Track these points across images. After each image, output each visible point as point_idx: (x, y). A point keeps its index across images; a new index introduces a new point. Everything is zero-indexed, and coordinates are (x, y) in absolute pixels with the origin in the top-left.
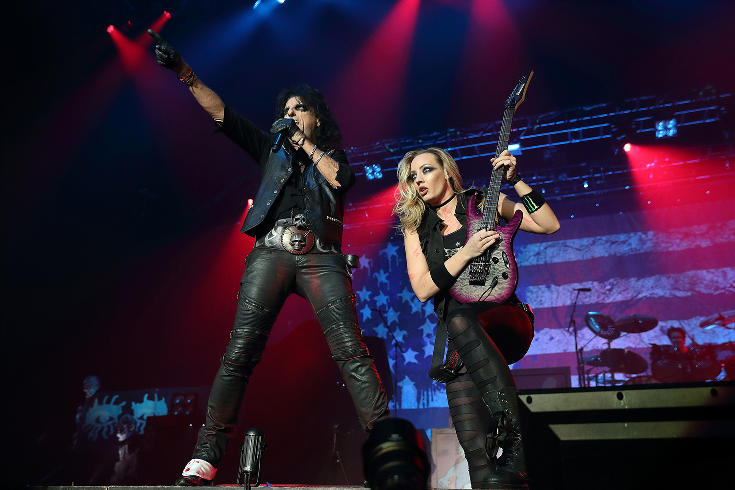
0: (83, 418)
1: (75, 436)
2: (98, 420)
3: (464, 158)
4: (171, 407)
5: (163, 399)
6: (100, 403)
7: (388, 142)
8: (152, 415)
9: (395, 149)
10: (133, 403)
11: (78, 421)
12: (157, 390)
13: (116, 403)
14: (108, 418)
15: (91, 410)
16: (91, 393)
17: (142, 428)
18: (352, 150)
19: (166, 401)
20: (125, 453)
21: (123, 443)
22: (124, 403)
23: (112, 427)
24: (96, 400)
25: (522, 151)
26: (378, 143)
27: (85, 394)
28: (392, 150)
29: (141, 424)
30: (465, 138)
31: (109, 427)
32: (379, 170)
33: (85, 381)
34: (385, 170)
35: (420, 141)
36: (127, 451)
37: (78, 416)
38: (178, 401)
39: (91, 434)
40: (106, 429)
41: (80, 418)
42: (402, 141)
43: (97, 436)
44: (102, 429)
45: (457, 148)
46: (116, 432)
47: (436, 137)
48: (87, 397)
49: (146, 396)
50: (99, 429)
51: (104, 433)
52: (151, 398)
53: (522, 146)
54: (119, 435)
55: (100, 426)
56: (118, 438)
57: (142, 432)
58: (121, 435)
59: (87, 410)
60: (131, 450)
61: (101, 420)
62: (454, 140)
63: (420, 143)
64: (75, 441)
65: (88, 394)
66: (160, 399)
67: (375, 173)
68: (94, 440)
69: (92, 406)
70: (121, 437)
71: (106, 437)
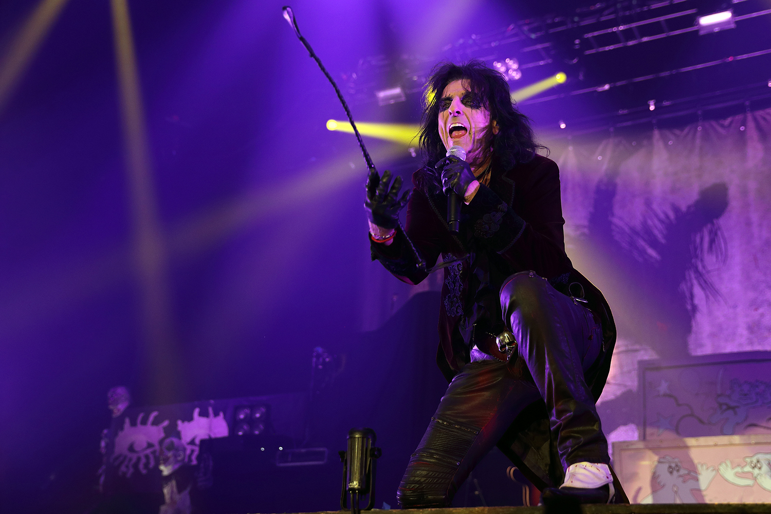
0: (111, 446)
1: (100, 471)
2: (131, 448)
3: (645, 39)
4: (233, 425)
5: (222, 415)
6: (133, 424)
7: (528, 24)
8: (206, 437)
9: (539, 34)
10: (179, 423)
11: (103, 451)
12: (212, 401)
13: (156, 422)
14: (145, 445)
15: (121, 434)
16: (119, 410)
17: (194, 457)
18: (474, 40)
19: (225, 418)
20: (172, 492)
21: (168, 478)
22: (166, 423)
23: (151, 457)
24: (127, 421)
25: (737, 22)
26: (512, 27)
27: (111, 412)
28: (533, 36)
29: (193, 451)
30: (645, 9)
31: (147, 457)
32: (515, 66)
33: (109, 394)
34: (525, 67)
35: (576, 19)
36: (175, 489)
37: (103, 444)
38: (242, 416)
39: (123, 468)
40: (143, 460)
41: (107, 446)
42: (549, 21)
43: (131, 470)
44: (139, 459)
45: (634, 25)
46: (158, 464)
47: (600, 12)
48: (114, 416)
49: (197, 411)
50: (134, 460)
51: (141, 466)
52: (204, 414)
53: (735, 14)
54: (162, 468)
55: (134, 457)
56: (161, 471)
57: (194, 462)
58: (166, 466)
59: (116, 435)
60: (180, 489)
61: (137, 448)
62: (627, 13)
63: (575, 22)
64: (102, 479)
65: (115, 411)
66: (216, 414)
67: (510, 72)
68: (129, 475)
69: (122, 428)
70: (166, 470)
71: (144, 472)
